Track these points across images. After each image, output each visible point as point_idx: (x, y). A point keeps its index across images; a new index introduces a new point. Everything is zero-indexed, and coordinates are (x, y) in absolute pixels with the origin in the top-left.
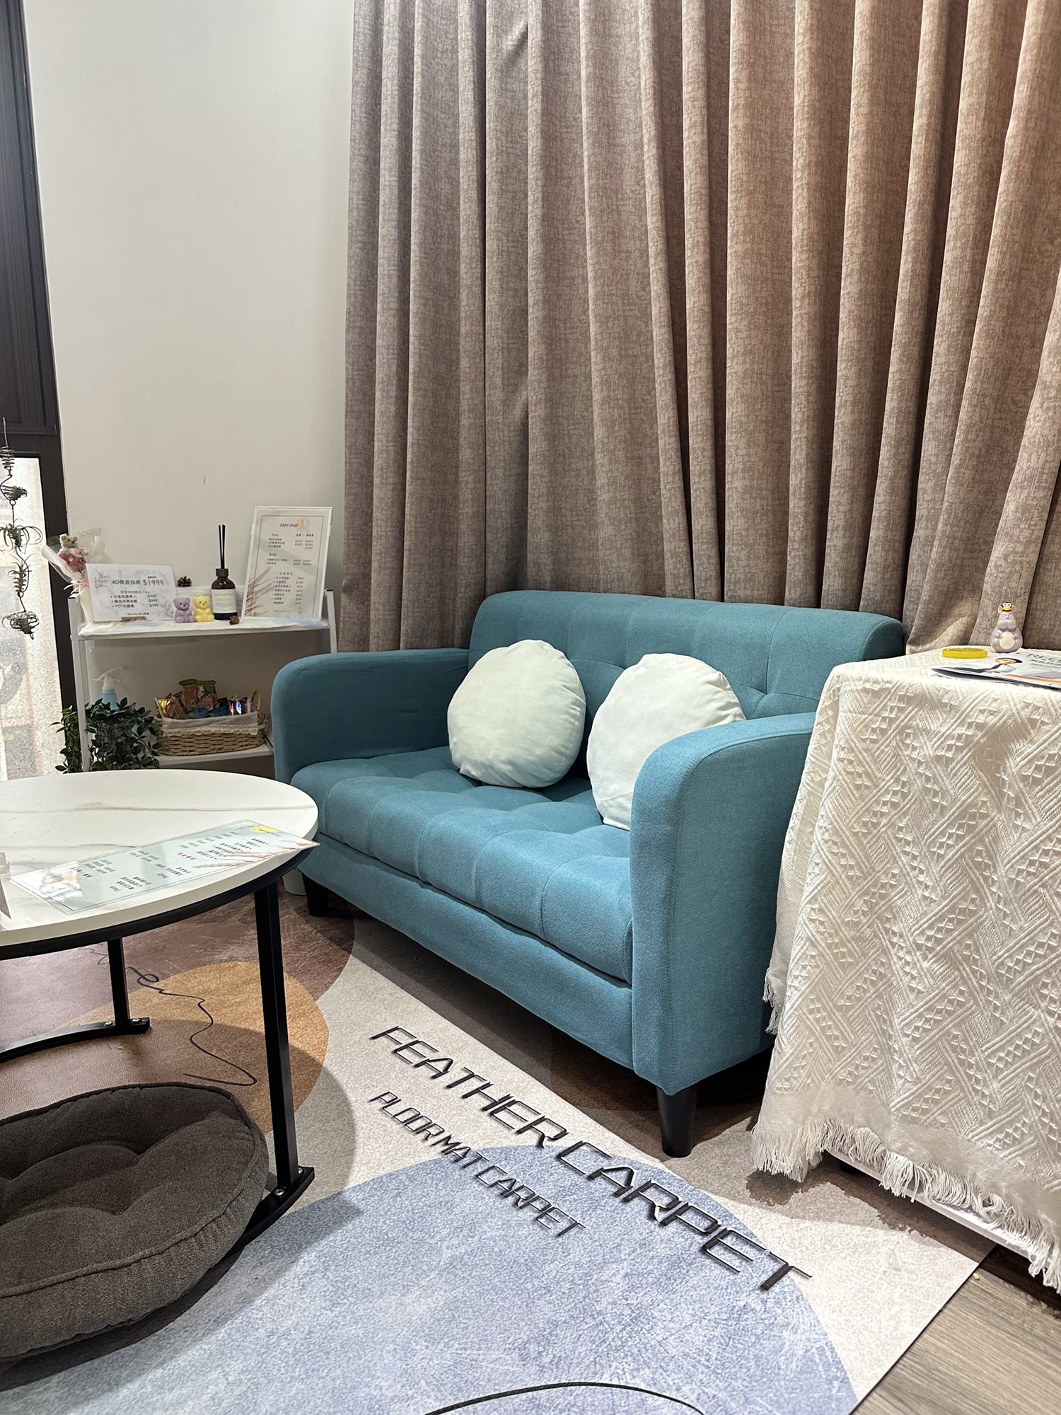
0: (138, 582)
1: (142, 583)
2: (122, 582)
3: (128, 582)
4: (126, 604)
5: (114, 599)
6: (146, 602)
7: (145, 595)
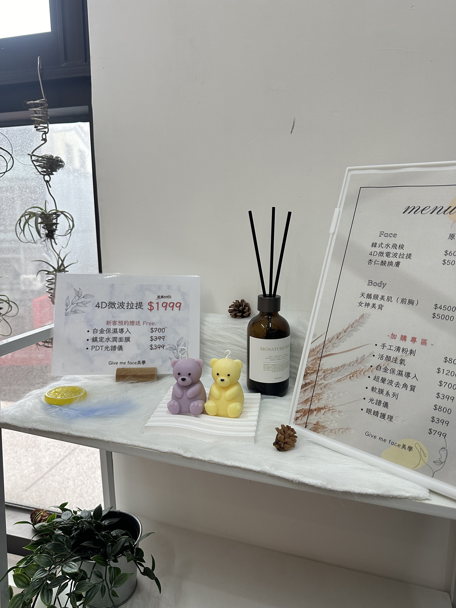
0: (140, 305)
1: (146, 306)
2: (112, 305)
3: (122, 305)
4: (110, 344)
5: (91, 335)
6: (146, 341)
7: (146, 329)
